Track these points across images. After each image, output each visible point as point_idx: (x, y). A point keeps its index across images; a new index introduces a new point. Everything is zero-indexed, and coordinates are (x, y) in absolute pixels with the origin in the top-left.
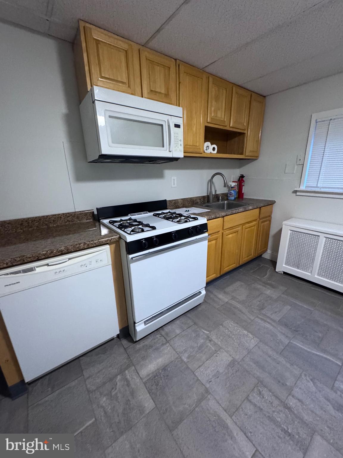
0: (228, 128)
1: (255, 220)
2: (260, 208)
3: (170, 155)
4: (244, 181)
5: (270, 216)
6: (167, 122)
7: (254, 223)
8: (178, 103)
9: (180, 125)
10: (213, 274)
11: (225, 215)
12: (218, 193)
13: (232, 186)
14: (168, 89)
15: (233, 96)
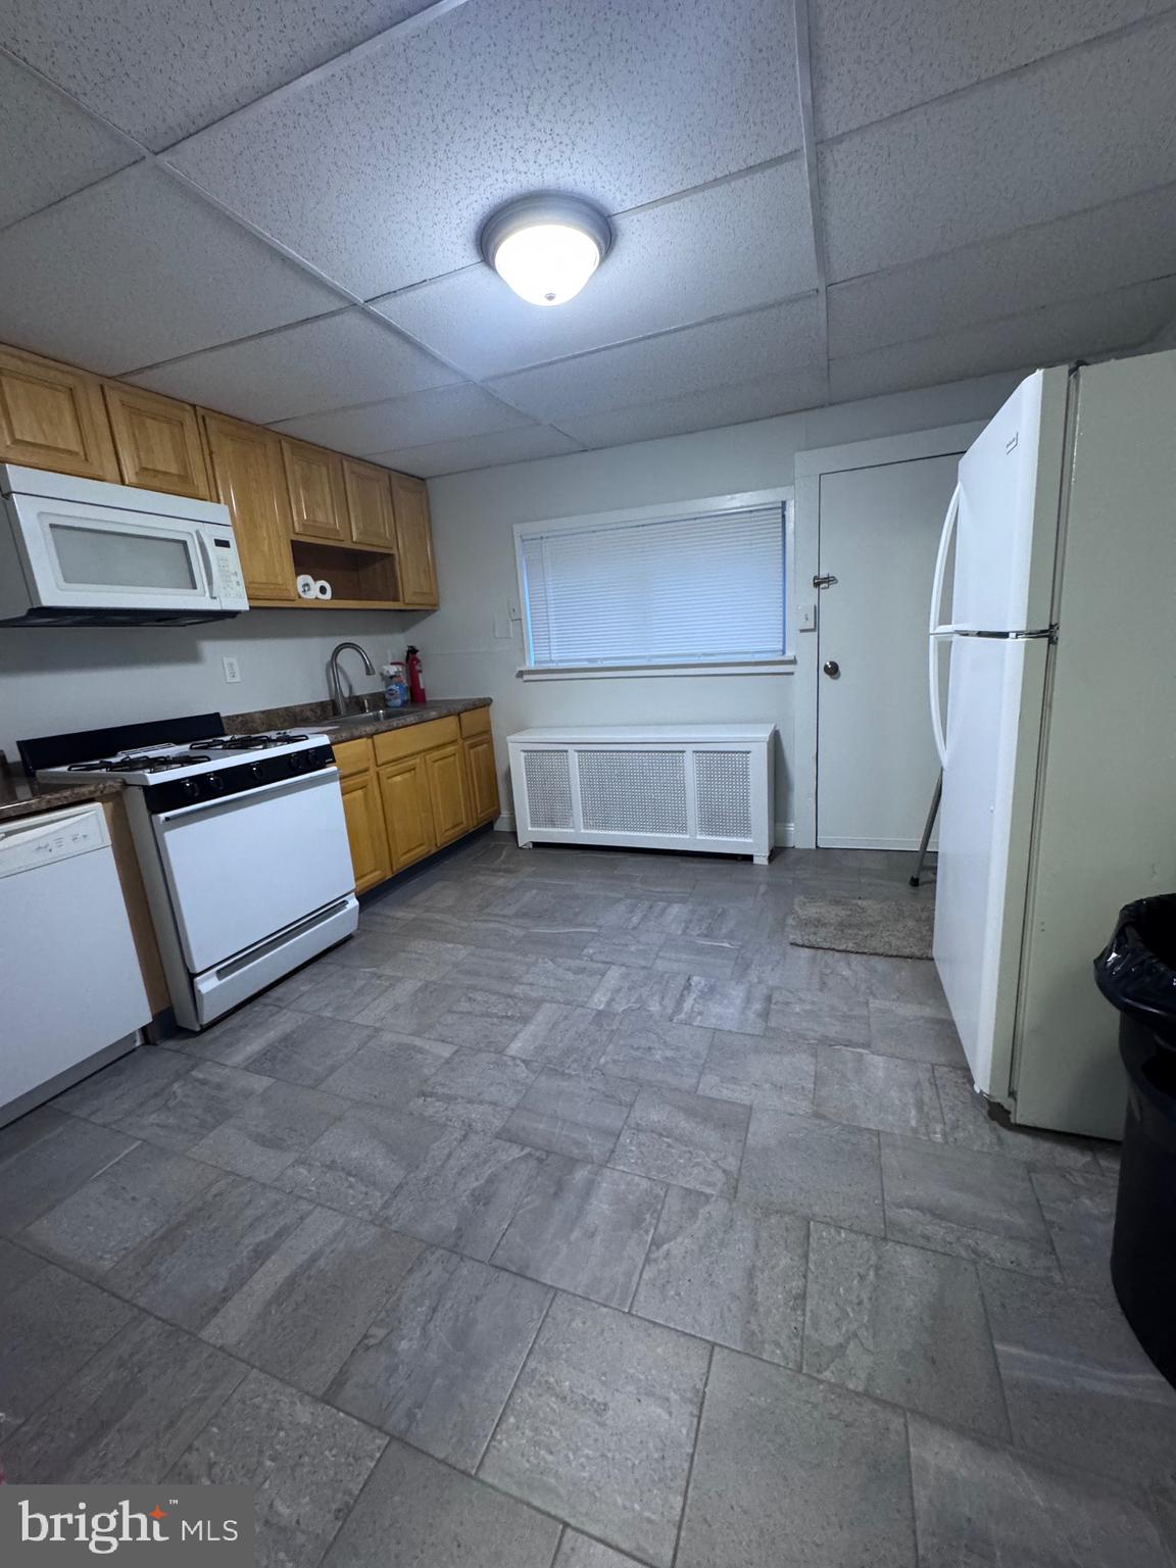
0: (347, 545)
1: (453, 742)
2: (459, 715)
3: (214, 606)
4: (418, 661)
5: (487, 731)
6: (194, 534)
7: (451, 749)
8: (214, 494)
9: (228, 542)
10: (375, 870)
11: (374, 731)
12: (358, 692)
13: (392, 673)
14: (184, 463)
15: (347, 481)
